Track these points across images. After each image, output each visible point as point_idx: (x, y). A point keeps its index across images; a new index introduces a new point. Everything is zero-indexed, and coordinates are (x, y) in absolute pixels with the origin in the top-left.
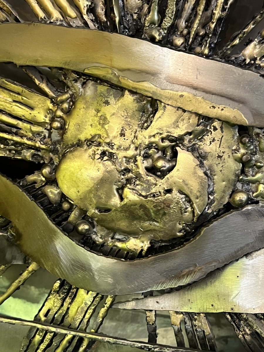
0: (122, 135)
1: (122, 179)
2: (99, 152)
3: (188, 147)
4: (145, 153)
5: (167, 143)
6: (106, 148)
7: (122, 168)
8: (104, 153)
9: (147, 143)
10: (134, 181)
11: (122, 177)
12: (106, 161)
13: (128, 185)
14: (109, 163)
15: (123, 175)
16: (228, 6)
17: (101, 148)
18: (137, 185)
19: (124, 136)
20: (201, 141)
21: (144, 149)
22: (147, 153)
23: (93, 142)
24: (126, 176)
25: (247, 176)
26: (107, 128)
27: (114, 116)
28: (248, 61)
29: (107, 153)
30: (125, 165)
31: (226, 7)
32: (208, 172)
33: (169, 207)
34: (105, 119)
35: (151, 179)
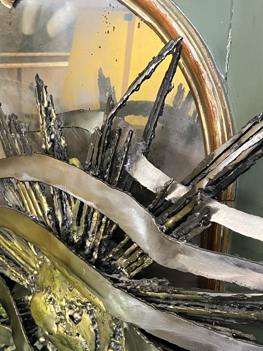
0: (60, 291)
1: (58, 318)
2: (49, 298)
3: (88, 311)
4: (69, 306)
5: (80, 304)
6: (53, 296)
7: (58, 312)
8: (51, 299)
9: (70, 301)
10: (63, 321)
11: (58, 317)
12: (51, 305)
13: (60, 323)
14: (52, 306)
15: (59, 316)
16: (112, 231)
17: (50, 295)
18: (64, 325)
19: (61, 292)
20: (95, 309)
21: (69, 303)
22: (71, 306)
23: (48, 290)
24: (60, 317)
25: (116, 340)
26: (54, 284)
27: (57, 278)
28: (119, 268)
29: (53, 299)
30: (60, 310)
31: (110, 231)
32: (97, 330)
33: (77, 344)
34: (53, 278)
35: (71, 323)
